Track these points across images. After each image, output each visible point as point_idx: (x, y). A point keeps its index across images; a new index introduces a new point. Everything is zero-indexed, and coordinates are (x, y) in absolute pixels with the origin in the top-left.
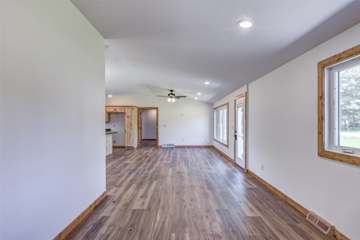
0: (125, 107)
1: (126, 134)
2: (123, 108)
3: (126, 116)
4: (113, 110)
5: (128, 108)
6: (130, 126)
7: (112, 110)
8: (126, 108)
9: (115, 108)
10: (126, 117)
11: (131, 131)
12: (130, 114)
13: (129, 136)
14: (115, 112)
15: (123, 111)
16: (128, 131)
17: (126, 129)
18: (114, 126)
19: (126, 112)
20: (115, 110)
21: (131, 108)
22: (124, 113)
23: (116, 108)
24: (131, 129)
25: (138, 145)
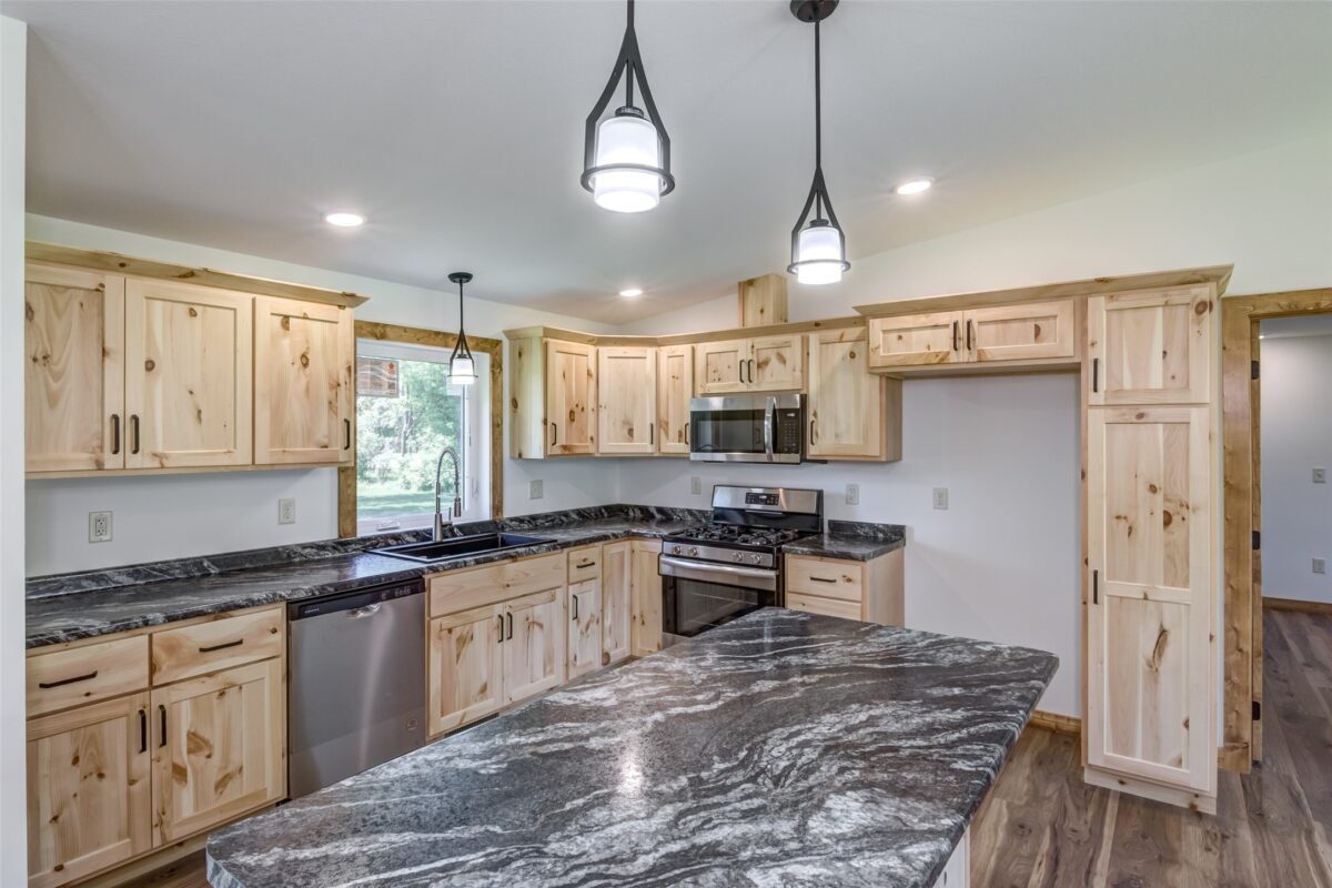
0: (1078, 294)
1: (1101, 616)
2: (1063, 312)
3: (1093, 398)
4: (941, 342)
5: (1126, 300)
6: (1150, 527)
7: (924, 341)
8: (1098, 306)
9: (960, 316)
10: (1096, 421)
11: (1164, 591)
12: (1156, 380)
13: (1147, 646)
14: (962, 358)
15: (1059, 344)
16: (1133, 589)
17: (1100, 560)
18: (941, 500)
19: (1101, 352)
20: (964, 337)
21: (1177, 295)
22: (1075, 369)
23: (974, 315)
24: (1170, 558)
25: (1232, 738)
